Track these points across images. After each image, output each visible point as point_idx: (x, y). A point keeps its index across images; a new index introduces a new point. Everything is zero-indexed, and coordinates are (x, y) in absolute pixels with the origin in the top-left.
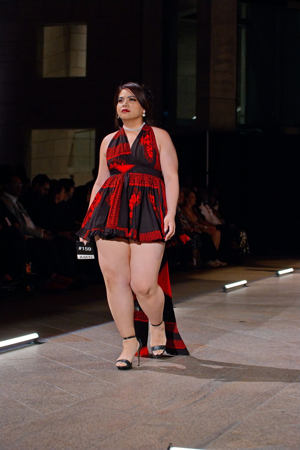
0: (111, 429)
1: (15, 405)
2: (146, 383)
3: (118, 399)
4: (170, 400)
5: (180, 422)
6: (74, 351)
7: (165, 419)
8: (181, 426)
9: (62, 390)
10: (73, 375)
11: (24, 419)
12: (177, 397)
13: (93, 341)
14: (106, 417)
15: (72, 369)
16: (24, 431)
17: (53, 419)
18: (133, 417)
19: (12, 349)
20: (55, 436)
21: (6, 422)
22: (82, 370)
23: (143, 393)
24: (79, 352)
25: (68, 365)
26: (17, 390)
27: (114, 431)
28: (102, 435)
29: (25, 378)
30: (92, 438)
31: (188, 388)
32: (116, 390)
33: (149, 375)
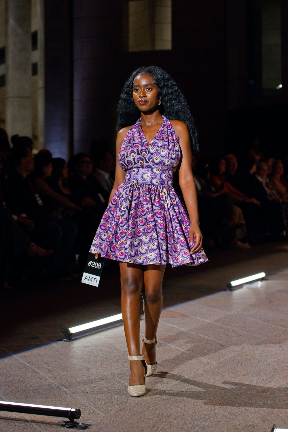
0: (214, 409)
1: (119, 385)
2: (245, 360)
3: (219, 377)
4: (269, 378)
5: (281, 400)
6: (172, 327)
7: (266, 397)
8: (283, 404)
9: (163, 368)
10: (172, 353)
11: (128, 400)
12: (276, 375)
13: (189, 317)
14: (208, 396)
15: (172, 347)
16: (129, 412)
17: (156, 399)
18: (234, 396)
19: (112, 327)
20: (160, 417)
21: (111, 402)
22: (181, 347)
23: (242, 370)
24: (177, 328)
25: (167, 342)
26: (120, 369)
27: (216, 411)
28: (206, 415)
29: (126, 357)
30: (196, 418)
31: (287, 365)
32: (216, 368)
33: (248, 352)
